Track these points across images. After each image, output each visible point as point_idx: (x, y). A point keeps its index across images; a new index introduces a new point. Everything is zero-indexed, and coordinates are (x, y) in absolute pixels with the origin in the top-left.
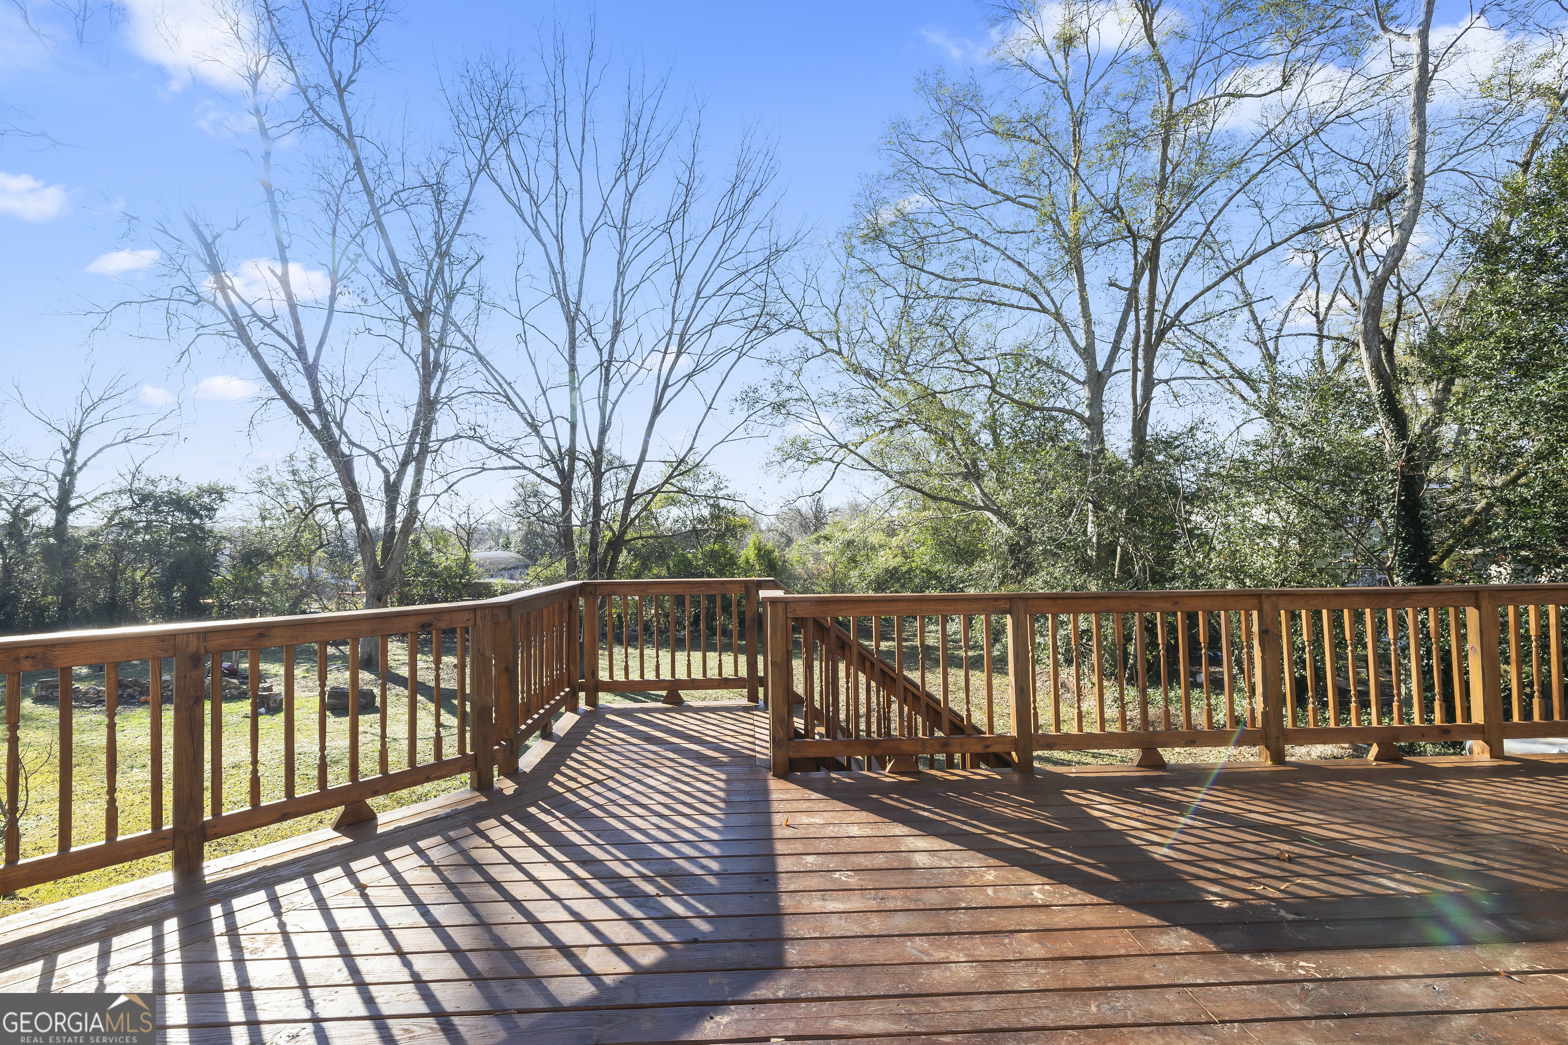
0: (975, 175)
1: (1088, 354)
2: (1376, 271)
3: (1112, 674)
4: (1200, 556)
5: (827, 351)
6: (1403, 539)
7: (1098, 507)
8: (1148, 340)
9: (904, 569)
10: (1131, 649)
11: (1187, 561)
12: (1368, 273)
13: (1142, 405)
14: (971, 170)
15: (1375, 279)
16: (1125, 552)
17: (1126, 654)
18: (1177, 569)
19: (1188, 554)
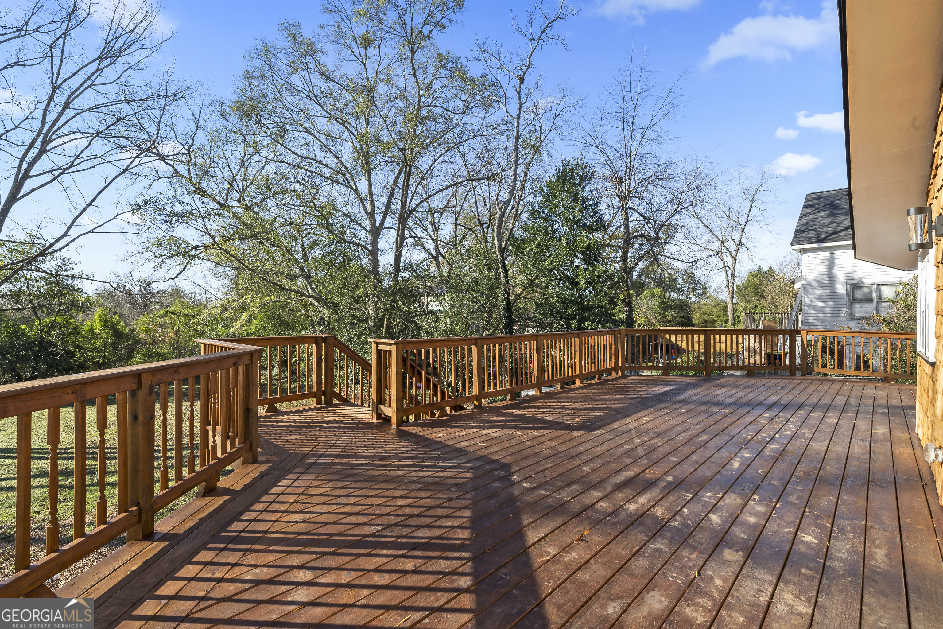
1: (371, 216)
5: (177, 174)
16: (389, 323)
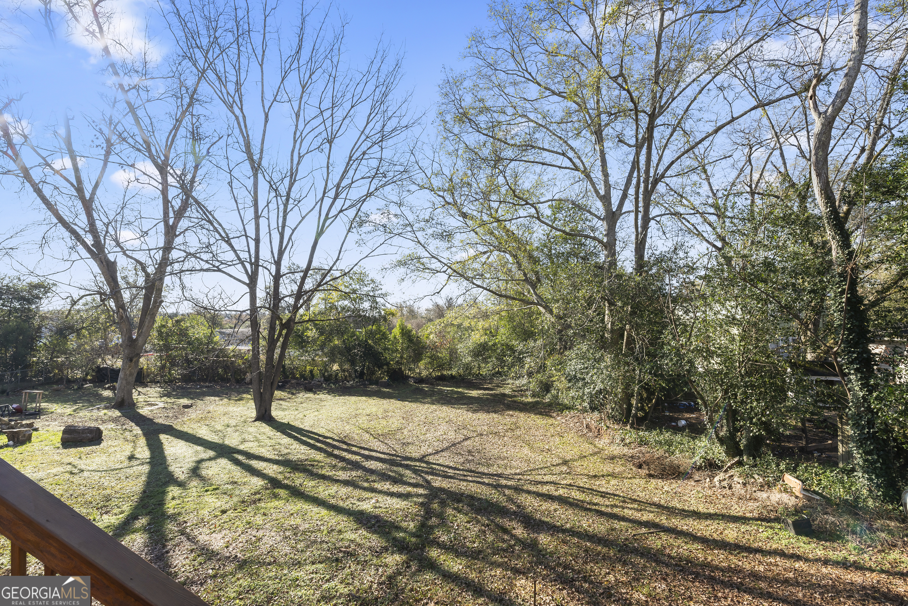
0: (530, 74)
1: (606, 199)
2: (826, 111)
3: (620, 420)
4: (683, 340)
6: (848, 329)
7: (611, 304)
8: (646, 187)
9: (490, 344)
10: (634, 402)
11: (673, 343)
12: (820, 114)
13: (641, 234)
14: (527, 71)
15: (826, 118)
16: (630, 335)
17: (630, 405)
18: (666, 349)
19: (674, 338)
